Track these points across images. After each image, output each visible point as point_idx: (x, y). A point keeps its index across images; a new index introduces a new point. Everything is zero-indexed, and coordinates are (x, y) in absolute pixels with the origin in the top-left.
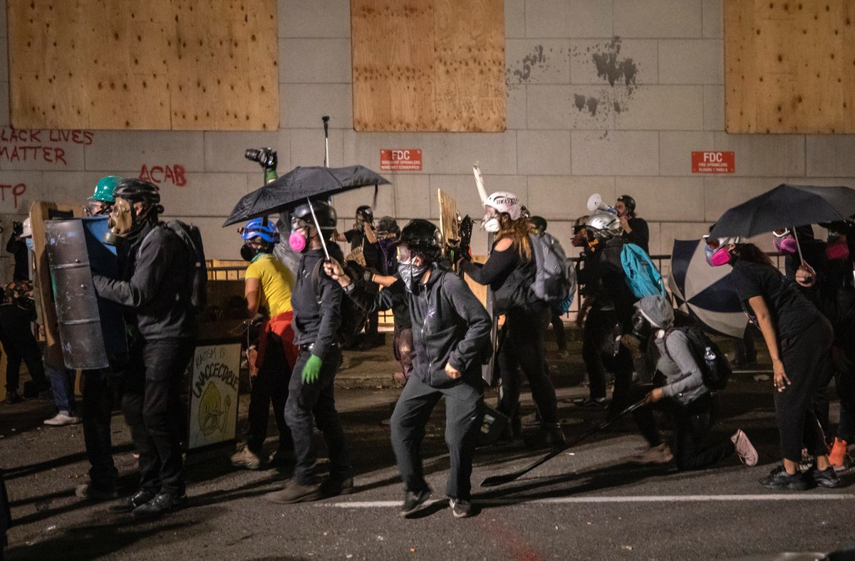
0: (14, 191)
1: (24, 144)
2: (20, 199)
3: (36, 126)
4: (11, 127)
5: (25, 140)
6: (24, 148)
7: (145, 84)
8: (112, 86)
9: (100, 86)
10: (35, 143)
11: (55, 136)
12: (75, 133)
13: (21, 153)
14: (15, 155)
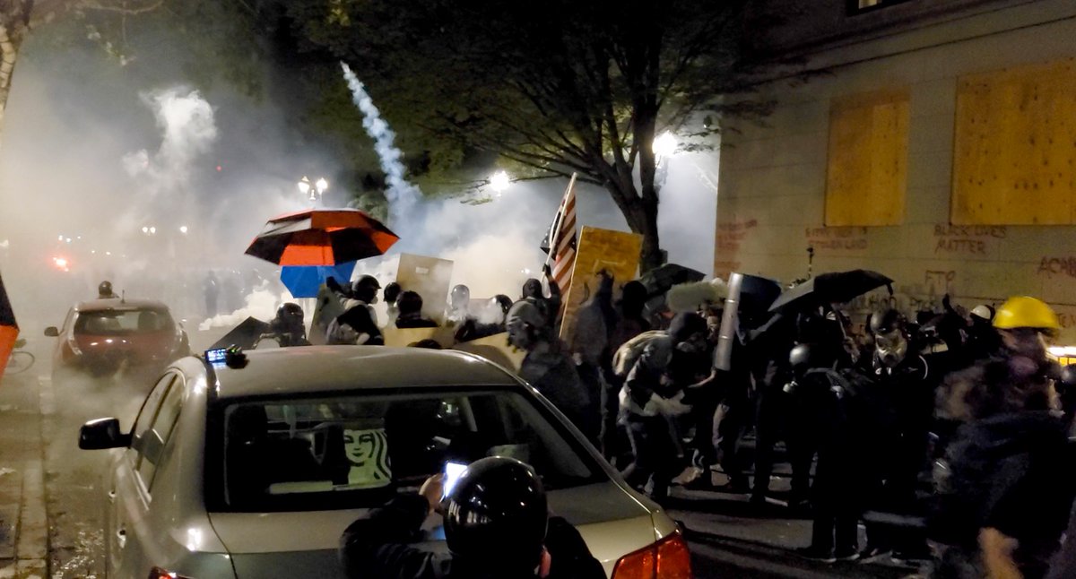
0: (947, 277)
1: (957, 238)
2: (950, 283)
3: (968, 223)
4: (950, 224)
5: (957, 235)
6: (956, 241)
7: (1052, 183)
8: (1026, 186)
9: (1016, 186)
10: (964, 237)
11: (979, 231)
12: (994, 227)
13: (954, 244)
14: (950, 246)
